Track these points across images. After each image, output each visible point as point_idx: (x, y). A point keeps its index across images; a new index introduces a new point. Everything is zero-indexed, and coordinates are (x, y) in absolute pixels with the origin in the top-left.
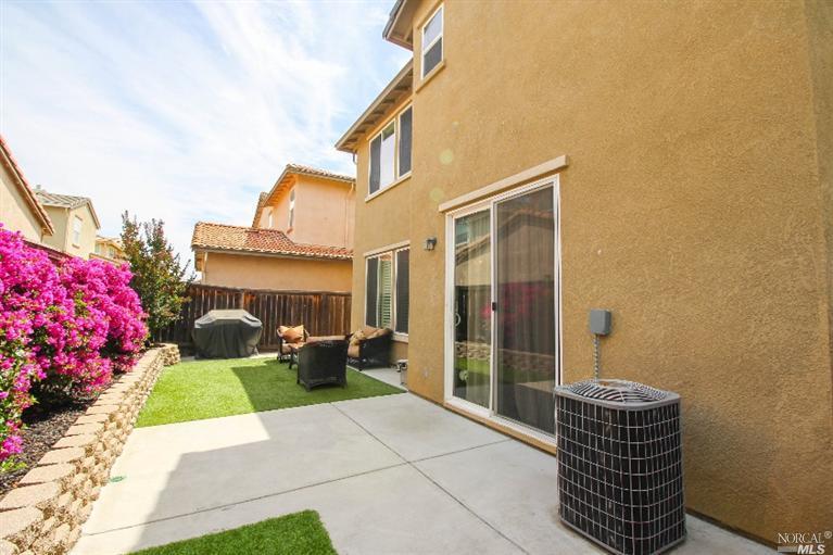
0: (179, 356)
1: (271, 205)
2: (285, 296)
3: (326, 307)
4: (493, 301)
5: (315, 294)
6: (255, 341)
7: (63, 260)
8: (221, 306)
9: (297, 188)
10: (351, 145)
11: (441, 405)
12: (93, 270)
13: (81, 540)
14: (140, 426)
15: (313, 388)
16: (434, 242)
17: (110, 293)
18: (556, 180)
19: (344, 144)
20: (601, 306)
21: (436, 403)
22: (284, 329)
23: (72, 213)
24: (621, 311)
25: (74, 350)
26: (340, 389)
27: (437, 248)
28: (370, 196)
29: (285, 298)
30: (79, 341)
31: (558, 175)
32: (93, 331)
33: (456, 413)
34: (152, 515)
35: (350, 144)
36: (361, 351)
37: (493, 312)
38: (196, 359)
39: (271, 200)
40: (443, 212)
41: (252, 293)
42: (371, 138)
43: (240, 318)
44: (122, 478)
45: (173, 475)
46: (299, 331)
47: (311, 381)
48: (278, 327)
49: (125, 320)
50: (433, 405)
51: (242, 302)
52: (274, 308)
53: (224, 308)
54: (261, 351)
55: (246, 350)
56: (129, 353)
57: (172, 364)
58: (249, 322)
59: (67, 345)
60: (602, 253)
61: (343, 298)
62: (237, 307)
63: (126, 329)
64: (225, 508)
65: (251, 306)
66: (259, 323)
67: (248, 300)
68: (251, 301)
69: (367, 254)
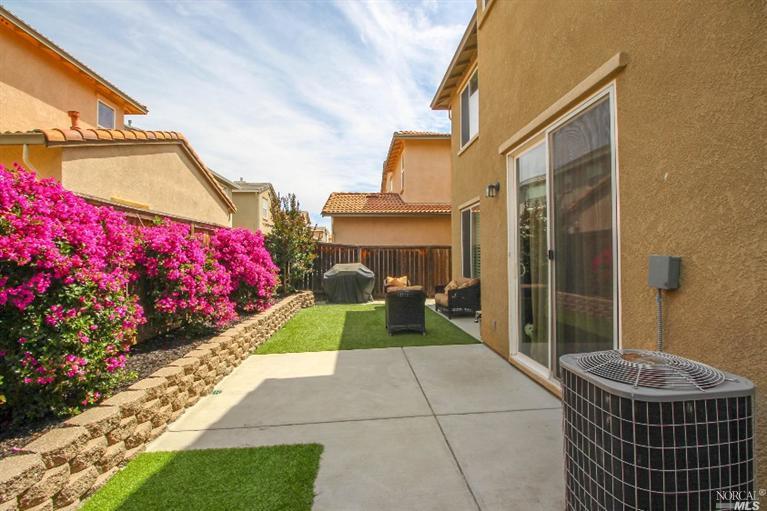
0: (312, 301)
1: (391, 171)
2: (394, 251)
3: (431, 259)
4: (549, 249)
5: (422, 248)
6: (369, 289)
7: (216, 230)
8: (344, 261)
9: (406, 153)
10: (445, 102)
11: (507, 360)
12: (233, 237)
13: (164, 435)
14: (256, 353)
15: (394, 333)
16: (497, 188)
17: (249, 253)
18: (611, 89)
19: (438, 103)
20: (666, 251)
21: (504, 358)
22: (390, 279)
23: (261, 195)
24: (694, 258)
25: (203, 296)
26: (418, 336)
27: (500, 194)
28: (462, 149)
29: (395, 252)
30: (206, 289)
31: (614, 82)
32: (217, 281)
33: (518, 369)
34: (215, 424)
35: (442, 101)
36: (450, 300)
37: (549, 261)
38: (327, 303)
39: (390, 165)
40: (504, 153)
41: (367, 249)
42: (461, 90)
43: (356, 270)
44: (220, 392)
45: (250, 395)
46: (403, 280)
47: (393, 327)
48: (385, 278)
49: (258, 273)
50: (501, 359)
51: (360, 257)
52: (386, 261)
53: (346, 262)
54: (376, 298)
55: (363, 296)
56: (265, 298)
57: (307, 306)
58: (365, 274)
59: (197, 292)
60: (669, 178)
61: (447, 250)
62: (356, 261)
63: (259, 280)
64: (261, 428)
65: (368, 260)
66: (371, 275)
67: (365, 255)
68: (367, 255)
69: (461, 207)
